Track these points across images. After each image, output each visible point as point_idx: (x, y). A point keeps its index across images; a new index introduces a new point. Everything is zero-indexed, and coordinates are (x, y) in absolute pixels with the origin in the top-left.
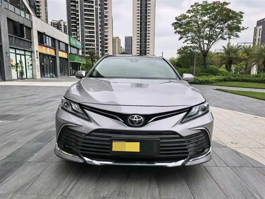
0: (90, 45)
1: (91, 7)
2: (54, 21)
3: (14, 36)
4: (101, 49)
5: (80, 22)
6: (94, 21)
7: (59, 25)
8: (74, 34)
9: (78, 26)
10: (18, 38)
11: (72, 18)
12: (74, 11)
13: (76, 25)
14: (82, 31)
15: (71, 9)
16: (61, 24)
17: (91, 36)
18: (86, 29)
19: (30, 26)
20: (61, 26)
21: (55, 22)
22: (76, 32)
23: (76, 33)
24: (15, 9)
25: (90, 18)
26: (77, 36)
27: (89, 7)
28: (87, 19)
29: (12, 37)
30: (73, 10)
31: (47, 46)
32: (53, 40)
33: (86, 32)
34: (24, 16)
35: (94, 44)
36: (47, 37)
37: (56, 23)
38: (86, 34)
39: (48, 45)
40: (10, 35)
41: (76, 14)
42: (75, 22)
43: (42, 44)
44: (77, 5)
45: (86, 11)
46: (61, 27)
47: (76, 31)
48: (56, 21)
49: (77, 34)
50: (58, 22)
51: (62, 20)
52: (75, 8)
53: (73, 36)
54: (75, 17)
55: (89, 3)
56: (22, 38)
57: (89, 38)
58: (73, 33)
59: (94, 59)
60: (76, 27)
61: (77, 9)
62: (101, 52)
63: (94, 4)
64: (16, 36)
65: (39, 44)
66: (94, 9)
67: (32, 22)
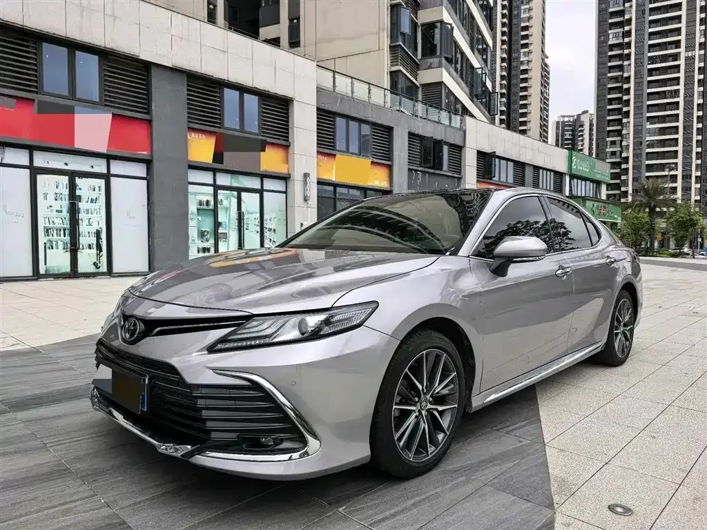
0: (662, 167)
1: (671, 58)
2: (564, 116)
3: (420, 169)
4: (700, 177)
5: (632, 108)
6: (679, 97)
7: (577, 124)
8: (613, 143)
9: (625, 120)
10: (428, 173)
11: (611, 101)
12: (617, 82)
13: (620, 117)
14: (638, 131)
15: (608, 77)
16: (583, 122)
17: (667, 142)
18: (651, 124)
19: (458, 142)
20: (582, 126)
21: (566, 119)
22: (618, 136)
23: (619, 138)
24: (427, 111)
25: (664, 92)
26: (621, 146)
27: (665, 61)
28: (657, 96)
29: (416, 171)
30: (616, 79)
31: (500, 183)
32: (520, 166)
33: (651, 132)
34: (447, 123)
35: (673, 163)
36: (503, 162)
37: (569, 121)
38: (648, 139)
39: (505, 181)
40: (411, 167)
41: (621, 87)
42: (619, 111)
43: (488, 181)
44: (626, 63)
45: (654, 72)
46: (582, 131)
47: (619, 133)
48: (570, 116)
49: (621, 141)
50: (576, 117)
51: (586, 112)
52: (621, 73)
53: (610, 148)
54: (620, 95)
55: (666, 49)
56: (437, 172)
57: (658, 147)
58: (609, 139)
59: (658, 209)
60: (619, 122)
61: (626, 75)
62: (698, 186)
63: (682, 49)
64: (426, 167)
65: (479, 179)
66: (682, 62)
67: (465, 132)
